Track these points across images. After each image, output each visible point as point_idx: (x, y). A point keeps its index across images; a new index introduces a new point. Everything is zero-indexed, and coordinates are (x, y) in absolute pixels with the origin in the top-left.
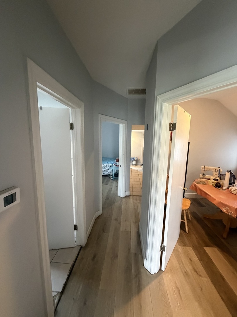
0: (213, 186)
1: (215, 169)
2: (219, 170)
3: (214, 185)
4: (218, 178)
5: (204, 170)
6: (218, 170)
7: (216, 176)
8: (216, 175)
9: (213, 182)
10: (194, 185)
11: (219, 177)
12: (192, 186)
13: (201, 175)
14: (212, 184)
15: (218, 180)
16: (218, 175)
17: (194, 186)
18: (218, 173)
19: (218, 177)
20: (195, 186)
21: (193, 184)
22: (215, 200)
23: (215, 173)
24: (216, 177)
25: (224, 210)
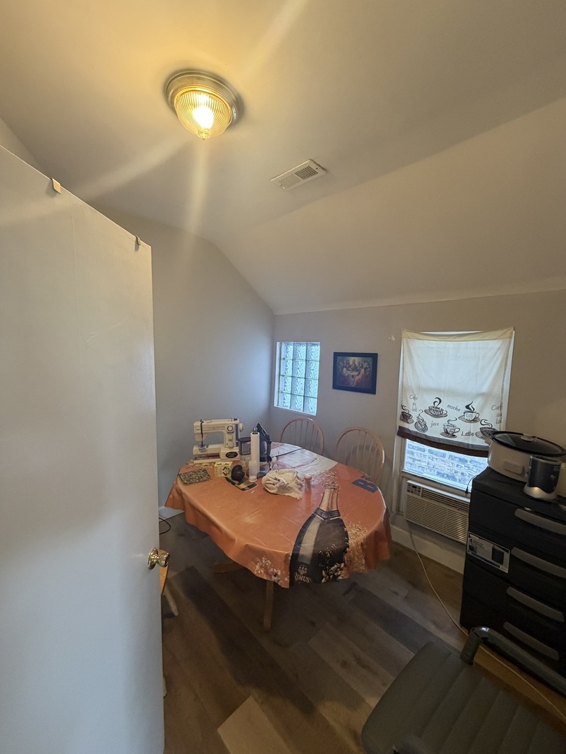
0: (227, 479)
1: (226, 427)
2: (237, 425)
3: (229, 476)
4: (236, 450)
5: (202, 433)
6: (234, 426)
7: (230, 444)
8: (231, 440)
9: (225, 468)
10: (177, 490)
11: (237, 445)
12: (171, 496)
13: (196, 450)
14: (223, 475)
15: (235, 454)
16: (235, 441)
17: (176, 495)
18: (234, 435)
19: (235, 445)
20: (180, 493)
21: (174, 490)
22: (232, 540)
23: (228, 437)
24: (232, 448)
25: (258, 570)
